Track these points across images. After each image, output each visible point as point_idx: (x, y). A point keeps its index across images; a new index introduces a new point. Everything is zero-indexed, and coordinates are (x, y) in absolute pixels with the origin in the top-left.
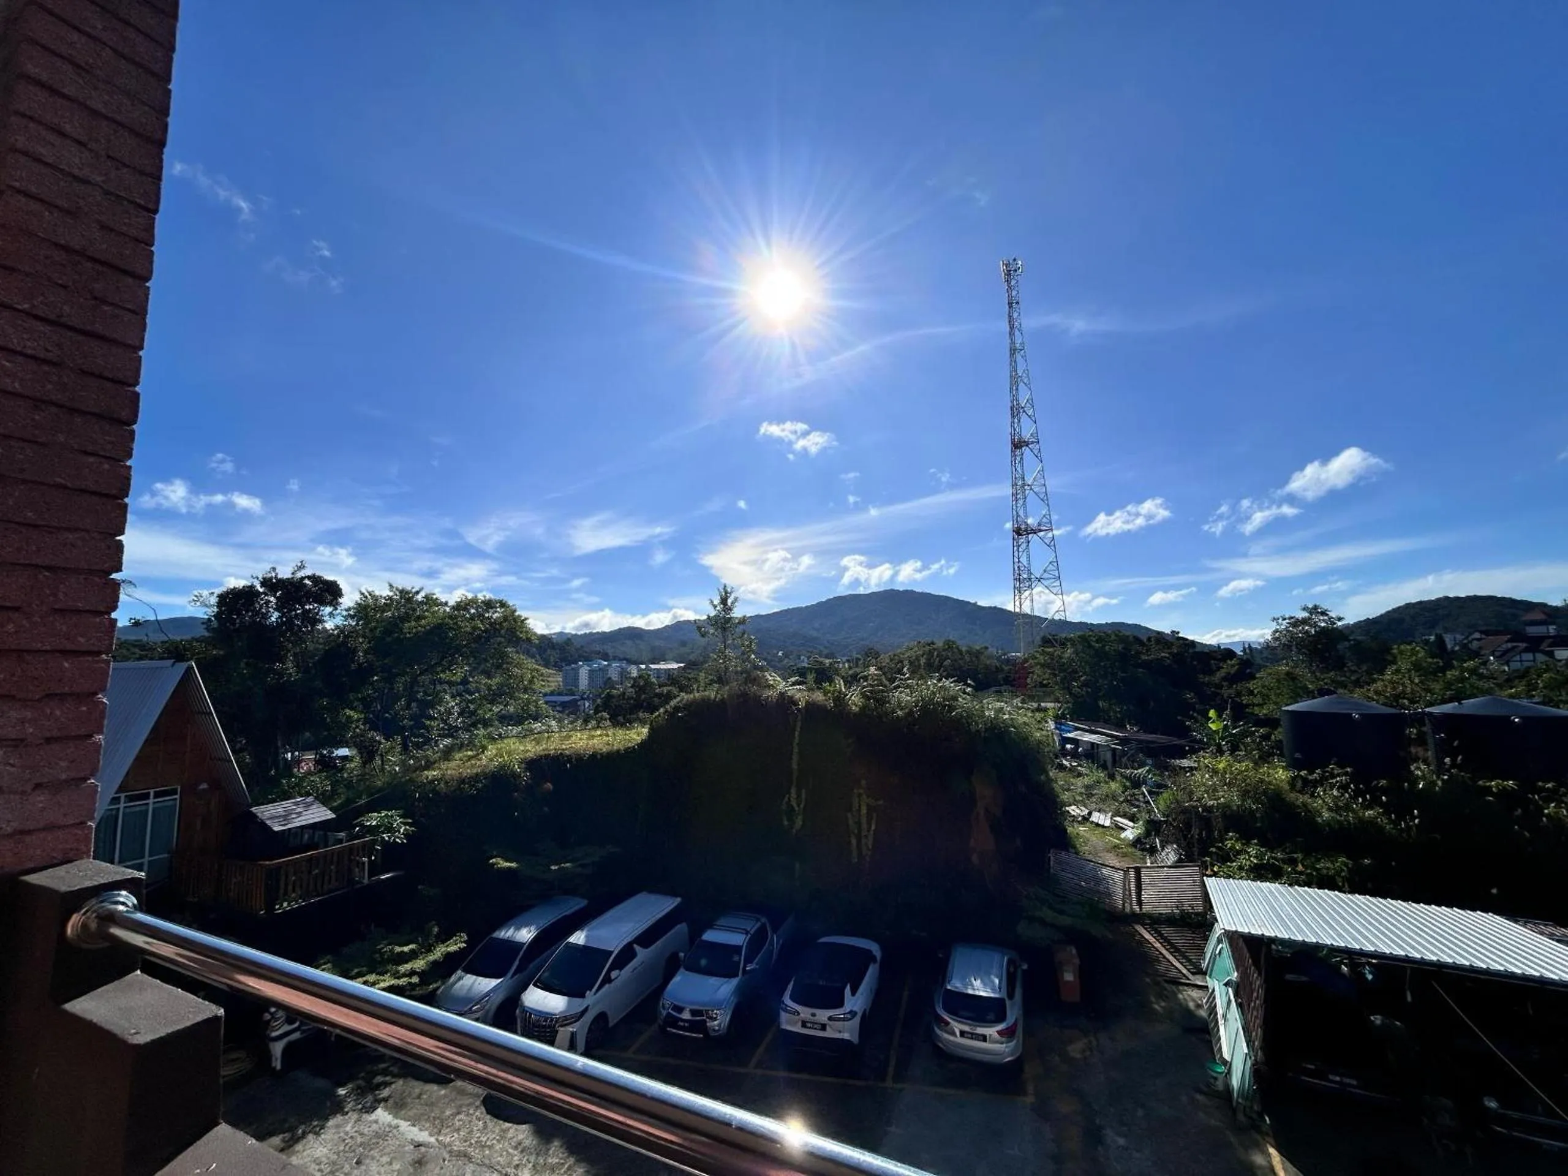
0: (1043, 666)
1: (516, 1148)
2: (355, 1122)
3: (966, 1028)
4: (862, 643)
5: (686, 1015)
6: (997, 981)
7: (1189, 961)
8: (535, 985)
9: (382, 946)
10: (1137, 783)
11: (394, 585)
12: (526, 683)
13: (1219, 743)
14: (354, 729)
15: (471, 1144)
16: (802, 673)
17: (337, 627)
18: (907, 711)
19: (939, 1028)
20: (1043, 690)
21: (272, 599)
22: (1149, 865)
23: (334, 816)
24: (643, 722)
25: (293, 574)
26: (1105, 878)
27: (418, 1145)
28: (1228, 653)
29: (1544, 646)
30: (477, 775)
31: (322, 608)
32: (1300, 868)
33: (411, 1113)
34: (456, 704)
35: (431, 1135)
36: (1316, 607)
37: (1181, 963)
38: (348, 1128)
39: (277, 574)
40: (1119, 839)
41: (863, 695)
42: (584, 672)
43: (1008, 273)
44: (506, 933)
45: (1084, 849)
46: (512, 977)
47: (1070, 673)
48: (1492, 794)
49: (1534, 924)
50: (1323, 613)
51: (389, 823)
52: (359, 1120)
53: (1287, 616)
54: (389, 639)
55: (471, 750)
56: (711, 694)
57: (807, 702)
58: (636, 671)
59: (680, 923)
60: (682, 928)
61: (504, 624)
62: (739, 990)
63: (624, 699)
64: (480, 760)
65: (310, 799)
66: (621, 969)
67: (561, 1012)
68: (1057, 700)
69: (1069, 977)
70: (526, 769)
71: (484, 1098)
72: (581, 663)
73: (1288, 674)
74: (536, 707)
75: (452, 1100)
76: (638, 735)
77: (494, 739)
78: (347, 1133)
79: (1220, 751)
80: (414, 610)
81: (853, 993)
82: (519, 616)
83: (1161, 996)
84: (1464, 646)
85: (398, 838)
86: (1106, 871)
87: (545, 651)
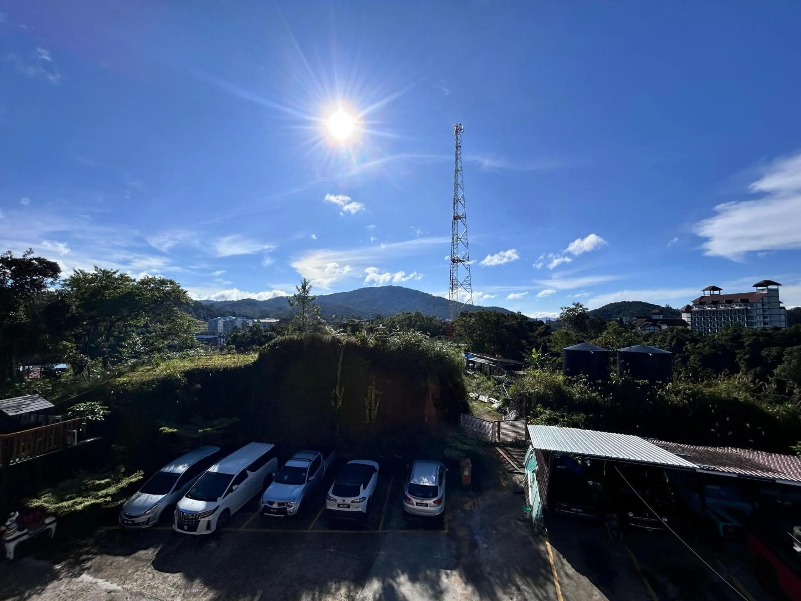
0: (461, 326)
1: (173, 586)
2: (67, 584)
3: (419, 501)
4: (376, 312)
5: (275, 506)
6: (434, 478)
7: (518, 462)
8: (187, 497)
9: (86, 481)
10: (500, 382)
11: (99, 268)
12: (185, 328)
13: (536, 364)
14: (69, 353)
15: (145, 587)
16: (344, 326)
17: (57, 291)
18: (397, 347)
19: (406, 502)
20: (459, 338)
21: (8, 271)
22: (503, 420)
23: (53, 406)
24: (255, 351)
25: (24, 256)
26: (485, 426)
27: (110, 592)
28: (541, 323)
29: (658, 324)
30: (153, 380)
31: (45, 279)
32: (566, 419)
33: (106, 574)
34: (140, 339)
35: (118, 585)
36: (578, 303)
37: (515, 464)
38: (62, 588)
39: (12, 255)
40: (491, 408)
41: (376, 339)
42: (221, 322)
43: (457, 131)
44: (170, 469)
45: (476, 413)
46: (172, 493)
47: (473, 330)
48: (639, 386)
49: (651, 440)
50: (581, 306)
51: (92, 408)
52: (69, 582)
53: (567, 307)
54: (94, 300)
55: (150, 366)
56: (295, 336)
57: (347, 341)
58: (251, 323)
59: (273, 457)
60: (274, 460)
61: (172, 294)
62: (304, 490)
63: (244, 338)
64: (156, 371)
65: (36, 396)
66: (239, 484)
67: (202, 511)
68: (466, 343)
69: (466, 473)
70: (185, 376)
71: (153, 562)
72: (219, 318)
73: (566, 333)
74: (191, 341)
75: (133, 564)
76: (252, 358)
77: (165, 360)
78: (61, 591)
79: (537, 368)
80: (112, 283)
81: (364, 488)
82: (182, 290)
83: (505, 479)
84: (630, 322)
85: (99, 417)
86: (485, 423)
87: (198, 310)
